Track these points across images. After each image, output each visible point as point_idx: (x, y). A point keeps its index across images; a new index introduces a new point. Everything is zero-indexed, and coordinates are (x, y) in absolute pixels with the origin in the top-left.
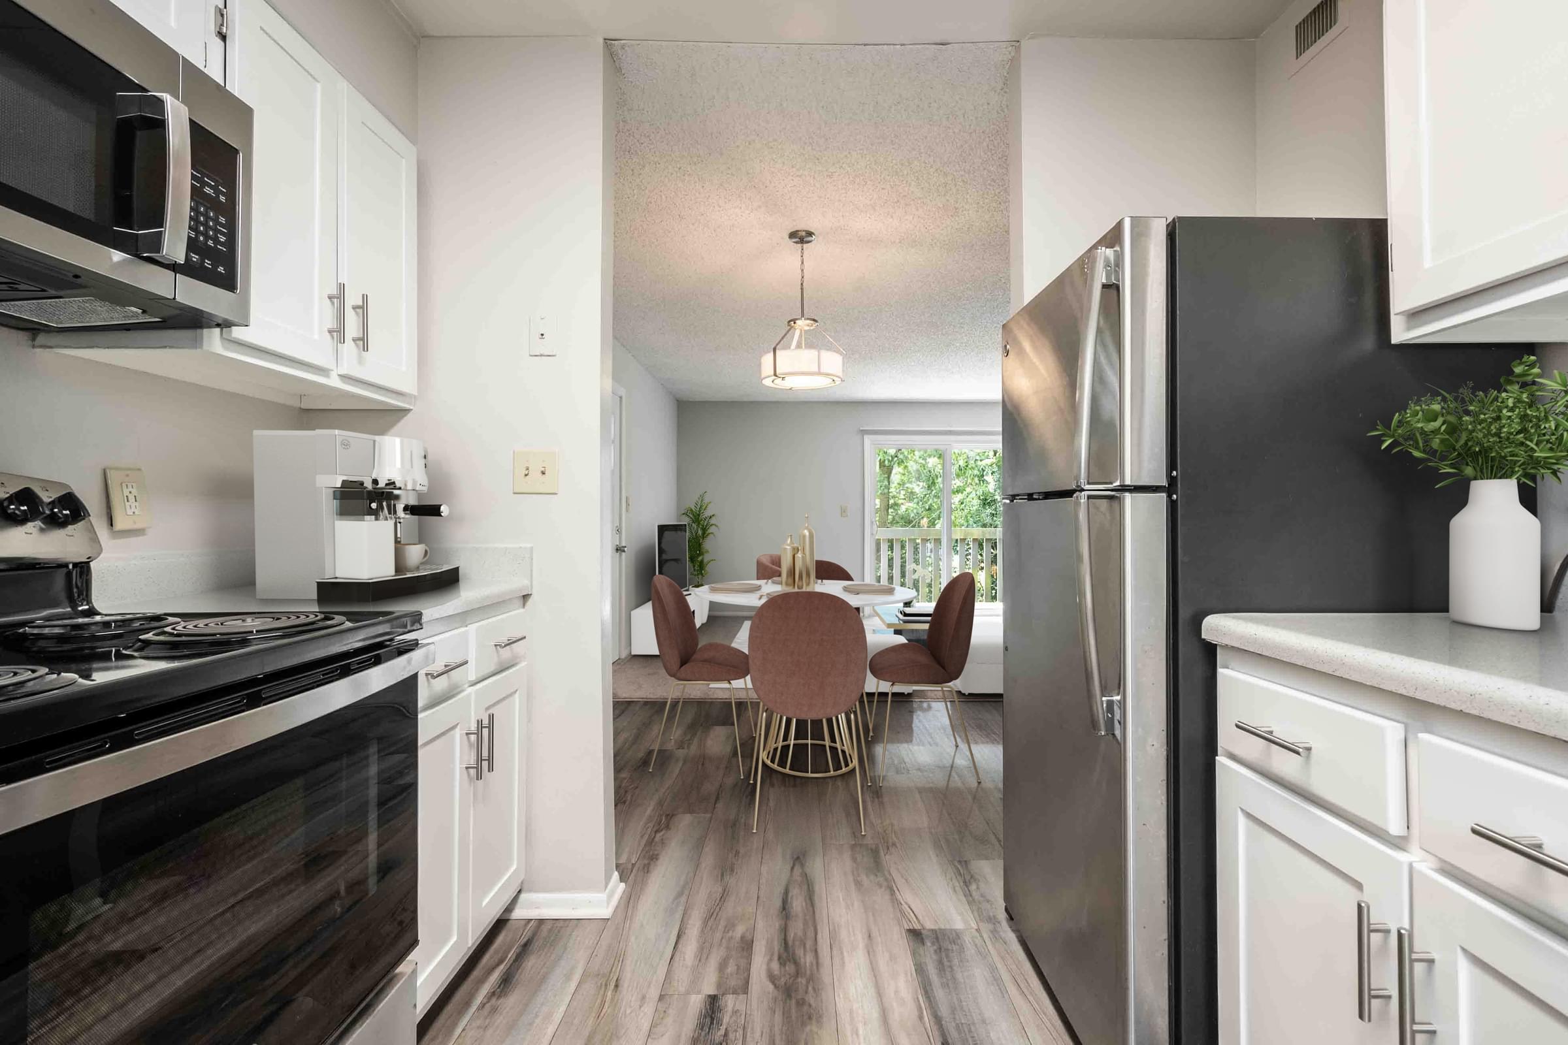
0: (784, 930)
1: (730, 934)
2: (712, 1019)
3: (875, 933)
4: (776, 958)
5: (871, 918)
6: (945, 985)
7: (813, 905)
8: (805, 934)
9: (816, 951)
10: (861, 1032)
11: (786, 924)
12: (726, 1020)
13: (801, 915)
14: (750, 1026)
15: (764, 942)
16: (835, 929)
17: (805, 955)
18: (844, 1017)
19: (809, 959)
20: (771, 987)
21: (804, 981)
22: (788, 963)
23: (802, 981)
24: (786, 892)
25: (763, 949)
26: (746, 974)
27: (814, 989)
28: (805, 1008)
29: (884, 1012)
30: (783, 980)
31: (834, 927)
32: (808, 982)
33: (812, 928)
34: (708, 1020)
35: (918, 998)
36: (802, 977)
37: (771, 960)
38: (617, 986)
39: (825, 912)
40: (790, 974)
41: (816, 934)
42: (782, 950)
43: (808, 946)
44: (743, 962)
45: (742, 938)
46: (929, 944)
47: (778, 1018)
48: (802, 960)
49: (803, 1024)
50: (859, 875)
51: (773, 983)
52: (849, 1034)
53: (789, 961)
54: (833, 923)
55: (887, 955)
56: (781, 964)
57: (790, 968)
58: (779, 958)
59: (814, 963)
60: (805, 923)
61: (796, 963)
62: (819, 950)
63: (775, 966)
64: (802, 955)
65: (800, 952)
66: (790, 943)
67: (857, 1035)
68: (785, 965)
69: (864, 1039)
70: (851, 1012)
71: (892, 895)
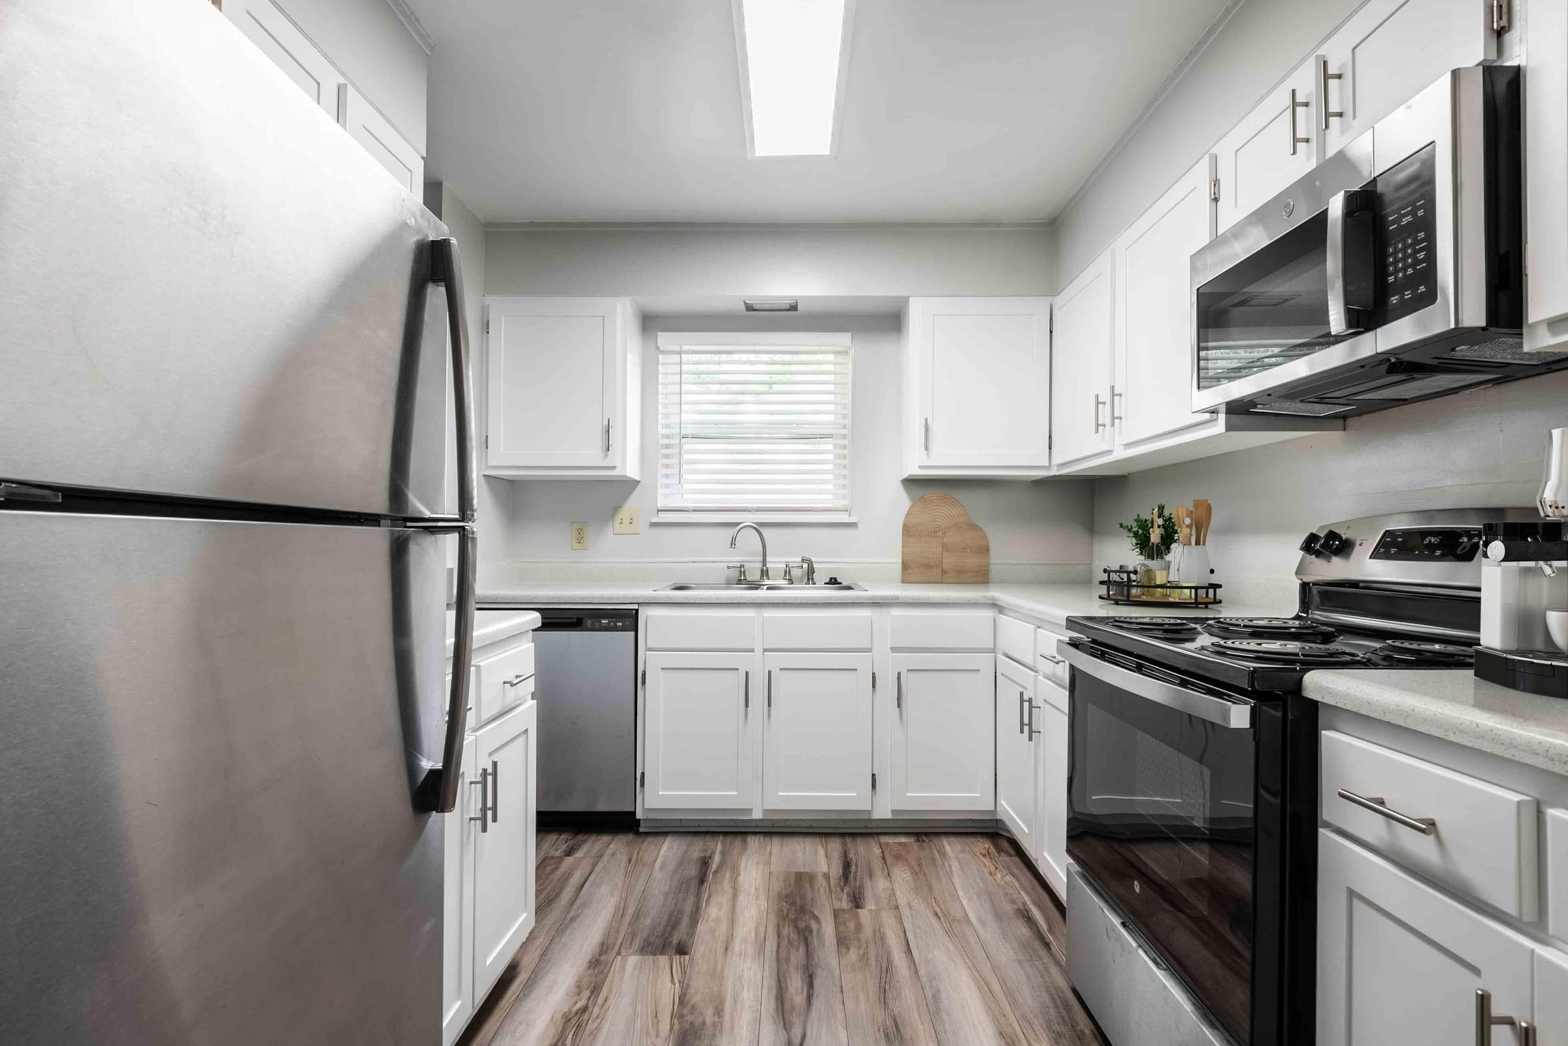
0: (809, 955)
1: (861, 952)
2: (854, 896)
3: (720, 950)
4: (815, 932)
5: (719, 966)
6: (681, 912)
7: (779, 981)
8: (788, 950)
9: (779, 937)
10: (753, 890)
11: (808, 960)
12: (845, 896)
13: (792, 970)
14: (828, 893)
15: (827, 944)
16: (759, 954)
17: (789, 933)
18: (763, 897)
19: (786, 931)
20: (816, 913)
21: (790, 915)
22: (804, 928)
23: (792, 916)
24: (809, 998)
25: (827, 939)
26: (838, 921)
27: (782, 911)
28: (789, 901)
29: (734, 899)
30: (807, 917)
31: (759, 957)
32: (787, 915)
33: (781, 956)
34: (857, 896)
35: (706, 906)
36: (792, 918)
37: (819, 930)
38: (936, 914)
39: (767, 973)
40: (802, 920)
41: (778, 951)
42: (809, 937)
43: (786, 941)
44: (842, 928)
45: (848, 948)
46: (675, 942)
47: (809, 896)
48: (791, 930)
49: (792, 893)
50: (714, 1023)
51: (814, 915)
52: (761, 890)
53: (802, 930)
54: (759, 961)
55: (717, 934)
56: (810, 928)
57: (801, 925)
58: (812, 931)
59: (781, 928)
60: (788, 960)
61: (796, 927)
62: (776, 938)
63: (814, 926)
64: (792, 935)
65: (794, 936)
66: (802, 943)
67: (756, 888)
68: (806, 926)
69: (751, 887)
70: (757, 898)
71: (685, 994)
